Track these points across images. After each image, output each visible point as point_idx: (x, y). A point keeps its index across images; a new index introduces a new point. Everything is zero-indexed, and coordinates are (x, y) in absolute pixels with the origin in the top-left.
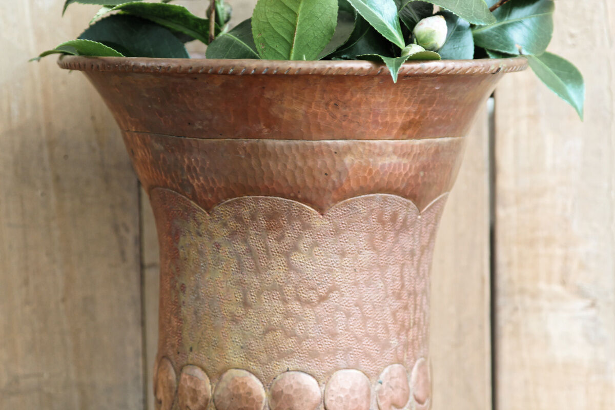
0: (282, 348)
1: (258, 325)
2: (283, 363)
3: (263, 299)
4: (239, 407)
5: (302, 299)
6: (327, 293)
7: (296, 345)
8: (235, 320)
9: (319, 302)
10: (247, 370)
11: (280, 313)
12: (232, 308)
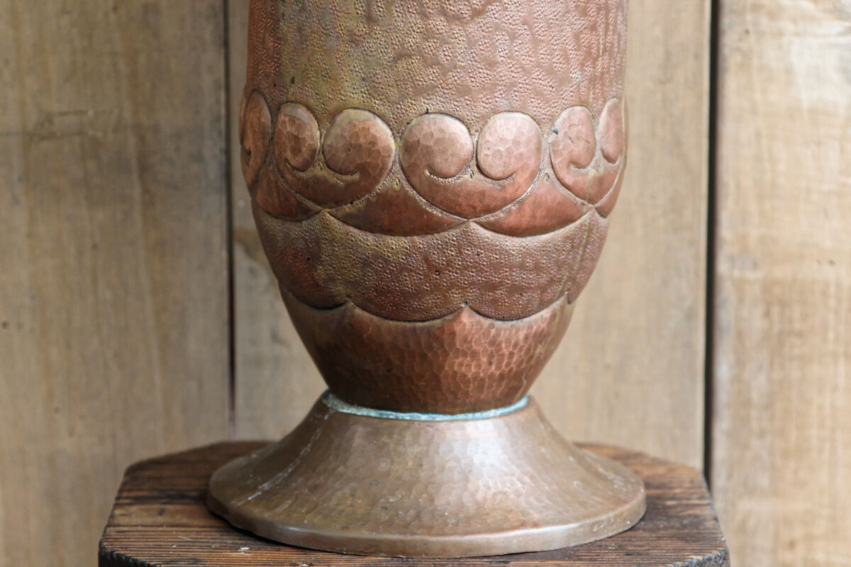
0: (420, 81)
1: (386, 48)
2: (421, 101)
3: (394, 12)
4: (358, 162)
5: (448, 12)
6: (484, 6)
7: (439, 78)
8: (354, 40)
9: (472, 17)
10: (370, 111)
11: (417, 33)
12: (351, 24)
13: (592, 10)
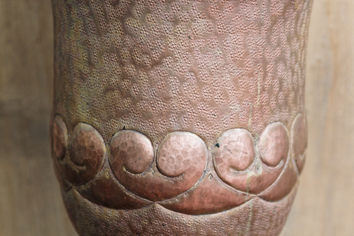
0: (120, 107)
1: (99, 84)
2: (120, 121)
3: (103, 60)
4: (84, 158)
5: (136, 62)
6: (161, 59)
7: (131, 106)
8: (83, 78)
9: (152, 66)
10: (92, 125)
11: (117, 75)
12: (81, 66)
13: (249, 62)
